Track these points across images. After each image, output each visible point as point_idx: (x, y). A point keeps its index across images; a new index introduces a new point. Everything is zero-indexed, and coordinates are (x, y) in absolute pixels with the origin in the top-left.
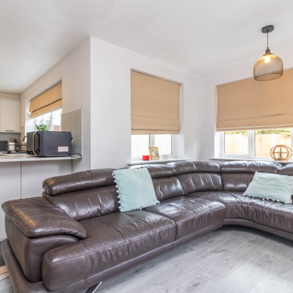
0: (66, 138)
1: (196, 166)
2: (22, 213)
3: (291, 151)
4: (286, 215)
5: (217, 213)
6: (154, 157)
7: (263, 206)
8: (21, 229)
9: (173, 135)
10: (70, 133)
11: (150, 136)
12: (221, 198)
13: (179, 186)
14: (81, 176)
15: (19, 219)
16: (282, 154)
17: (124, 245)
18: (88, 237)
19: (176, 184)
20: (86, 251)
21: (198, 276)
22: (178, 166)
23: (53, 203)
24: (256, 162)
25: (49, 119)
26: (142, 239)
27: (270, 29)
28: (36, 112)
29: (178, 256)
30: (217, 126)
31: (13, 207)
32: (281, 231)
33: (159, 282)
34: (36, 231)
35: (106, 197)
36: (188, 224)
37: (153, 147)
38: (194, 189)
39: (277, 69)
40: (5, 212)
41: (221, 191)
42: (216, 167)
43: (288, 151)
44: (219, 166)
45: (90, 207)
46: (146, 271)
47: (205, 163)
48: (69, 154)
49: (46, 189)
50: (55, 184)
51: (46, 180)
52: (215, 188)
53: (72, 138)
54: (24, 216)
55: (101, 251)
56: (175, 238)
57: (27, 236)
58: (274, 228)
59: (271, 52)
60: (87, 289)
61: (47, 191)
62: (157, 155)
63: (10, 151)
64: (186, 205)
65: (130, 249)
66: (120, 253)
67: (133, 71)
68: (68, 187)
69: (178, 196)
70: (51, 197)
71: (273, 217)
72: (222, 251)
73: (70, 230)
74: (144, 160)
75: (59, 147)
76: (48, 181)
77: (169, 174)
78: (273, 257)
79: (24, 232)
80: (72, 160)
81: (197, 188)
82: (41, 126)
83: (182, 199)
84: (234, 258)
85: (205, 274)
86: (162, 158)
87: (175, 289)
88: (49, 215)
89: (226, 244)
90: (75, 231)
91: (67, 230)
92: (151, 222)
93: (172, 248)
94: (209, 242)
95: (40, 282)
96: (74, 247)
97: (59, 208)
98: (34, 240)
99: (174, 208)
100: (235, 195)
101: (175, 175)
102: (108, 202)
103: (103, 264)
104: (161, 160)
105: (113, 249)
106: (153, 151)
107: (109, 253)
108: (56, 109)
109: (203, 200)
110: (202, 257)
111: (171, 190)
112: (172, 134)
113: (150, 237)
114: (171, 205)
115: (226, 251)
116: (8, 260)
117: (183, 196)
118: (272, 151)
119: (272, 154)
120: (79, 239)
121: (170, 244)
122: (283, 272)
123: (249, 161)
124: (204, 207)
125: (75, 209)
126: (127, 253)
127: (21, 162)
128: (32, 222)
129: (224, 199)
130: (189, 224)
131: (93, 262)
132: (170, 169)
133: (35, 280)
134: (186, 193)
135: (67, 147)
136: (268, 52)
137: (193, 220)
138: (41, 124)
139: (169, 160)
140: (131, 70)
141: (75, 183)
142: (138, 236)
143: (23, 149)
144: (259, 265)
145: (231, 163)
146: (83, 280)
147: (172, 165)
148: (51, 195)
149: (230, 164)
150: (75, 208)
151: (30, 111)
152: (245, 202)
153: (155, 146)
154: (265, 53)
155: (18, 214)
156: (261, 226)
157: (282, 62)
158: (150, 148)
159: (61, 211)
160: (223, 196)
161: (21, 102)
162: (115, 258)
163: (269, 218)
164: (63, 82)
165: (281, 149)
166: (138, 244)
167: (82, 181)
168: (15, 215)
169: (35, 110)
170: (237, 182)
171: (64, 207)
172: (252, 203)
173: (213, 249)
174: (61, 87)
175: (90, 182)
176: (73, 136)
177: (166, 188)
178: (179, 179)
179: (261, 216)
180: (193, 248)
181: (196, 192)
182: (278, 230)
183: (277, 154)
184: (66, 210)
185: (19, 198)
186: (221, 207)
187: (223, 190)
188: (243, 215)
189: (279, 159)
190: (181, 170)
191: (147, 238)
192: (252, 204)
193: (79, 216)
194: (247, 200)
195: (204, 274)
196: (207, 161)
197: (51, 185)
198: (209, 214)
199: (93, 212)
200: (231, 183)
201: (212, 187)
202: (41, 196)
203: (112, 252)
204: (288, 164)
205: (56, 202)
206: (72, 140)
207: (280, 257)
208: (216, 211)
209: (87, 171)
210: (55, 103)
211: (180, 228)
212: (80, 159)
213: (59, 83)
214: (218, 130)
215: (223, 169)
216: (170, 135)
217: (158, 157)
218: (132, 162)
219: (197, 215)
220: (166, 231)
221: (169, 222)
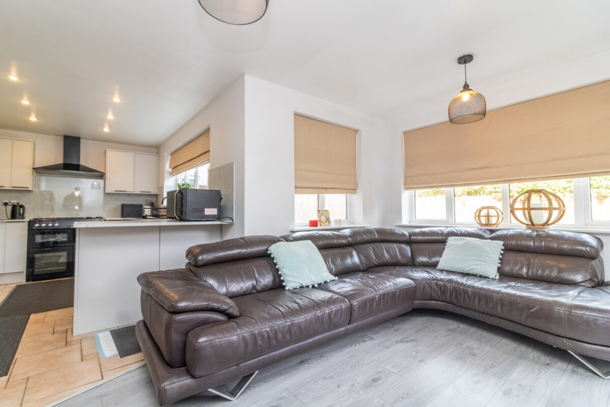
0: (214, 197)
1: (378, 234)
2: (161, 285)
3: (502, 214)
4: (495, 294)
5: (404, 291)
6: (324, 223)
7: (465, 283)
8: (161, 303)
9: (348, 195)
10: (220, 191)
11: (318, 196)
12: (410, 273)
13: (356, 259)
14: (233, 243)
15: (159, 292)
16: (490, 218)
17: (285, 327)
18: (240, 316)
19: (352, 256)
20: (239, 331)
21: (379, 369)
22: (355, 234)
23: (199, 276)
24: (457, 228)
25: (193, 178)
26: (306, 320)
27: (468, 59)
28: (178, 168)
29: (354, 346)
30: (406, 183)
31: (151, 279)
32: (488, 316)
33: (328, 376)
34: (179, 305)
35: (264, 270)
36: (366, 304)
37: (323, 211)
38: (376, 263)
39: (478, 109)
40: (142, 285)
41: (410, 266)
42: (404, 235)
43: (498, 214)
44: (407, 234)
45: (244, 281)
46: (312, 363)
47: (390, 230)
48: (219, 217)
49: (190, 260)
50: (201, 253)
51: (190, 249)
52: (403, 261)
53: (221, 199)
54: (164, 288)
55: (256, 332)
56: (350, 320)
57: (168, 311)
58: (480, 312)
59: (470, 88)
60: (241, 379)
61: (191, 262)
62: (328, 220)
63: (146, 216)
64: (364, 281)
65: (293, 331)
66: (280, 336)
67: (296, 114)
68: (217, 257)
69: (354, 272)
70: (196, 268)
71: (477, 298)
72: (411, 341)
73: (219, 305)
74: (310, 226)
75: (206, 209)
76: (192, 249)
77: (343, 243)
78: (478, 348)
79: (165, 307)
80: (221, 225)
81: (379, 262)
82: (183, 185)
83: (360, 275)
84: (426, 349)
85: (388, 367)
86: (334, 224)
87: (349, 384)
88: (194, 288)
89: (417, 332)
90: (225, 307)
91: (216, 305)
92: (319, 300)
93: (346, 335)
94: (395, 330)
95: (183, 368)
96: (224, 326)
97: (206, 281)
98: (177, 315)
99: (349, 284)
100: (428, 270)
101: (350, 245)
102: (265, 276)
103: (259, 348)
104: (333, 226)
105: (270, 329)
106: (322, 214)
107: (266, 335)
108: (203, 163)
109: (386, 276)
110: (384, 347)
111: (345, 264)
112: (346, 193)
113: (318, 318)
114: (345, 281)
115: (416, 341)
116: (144, 343)
117: (361, 271)
118: (477, 214)
119: (477, 218)
120: (230, 317)
121: (343, 329)
122: (490, 367)
123: (447, 227)
124: (388, 284)
125: (226, 284)
126: (288, 337)
127: (160, 226)
128: (173, 295)
129: (414, 275)
130: (368, 304)
131: (246, 345)
132: (344, 237)
133: (177, 365)
134: (365, 268)
135: (216, 209)
136: (466, 87)
137: (372, 300)
138: (183, 183)
139: (343, 226)
140: (295, 114)
141: (226, 252)
142: (302, 315)
143: (161, 214)
144: (459, 358)
145: (423, 230)
146: (235, 367)
147: (347, 232)
148: (197, 266)
149: (421, 232)
150: (226, 282)
151: (170, 168)
152: (441, 279)
153: (326, 209)
154: (462, 89)
155: (157, 287)
156: (463, 310)
157: (484, 99)
158: (319, 211)
159: (209, 285)
160: (412, 271)
161: (159, 156)
162: (274, 342)
163: (472, 299)
164: (211, 129)
165: (488, 211)
166: (303, 326)
167: (233, 250)
168: (154, 288)
169: (177, 166)
170: (431, 254)
171: (212, 282)
172: (450, 279)
173: (399, 339)
174: (209, 136)
175: (244, 251)
176: (222, 196)
177: (339, 261)
178: (356, 250)
179: (462, 296)
180: (374, 336)
181: (377, 266)
182: (484, 315)
183: (484, 218)
184: (214, 285)
185: (158, 270)
186: (410, 284)
187: (412, 264)
188: (439, 296)
189: (486, 225)
190: (359, 238)
191: (314, 320)
192: (450, 281)
193: (229, 292)
194: (443, 276)
195: (386, 367)
196: (393, 228)
197: (196, 254)
198: (394, 293)
199: (247, 288)
200: (424, 255)
201: (398, 260)
202: (184, 267)
203: (270, 334)
204: (498, 230)
205: (202, 275)
206: (222, 201)
207: (488, 349)
208: (403, 290)
209: (241, 238)
210: (201, 157)
211: (356, 308)
212: (231, 225)
213: (207, 132)
214: (406, 189)
215: (413, 238)
216: (344, 195)
217: (329, 222)
218: (296, 229)
219: (378, 293)
220: (338, 311)
221: (341, 300)
